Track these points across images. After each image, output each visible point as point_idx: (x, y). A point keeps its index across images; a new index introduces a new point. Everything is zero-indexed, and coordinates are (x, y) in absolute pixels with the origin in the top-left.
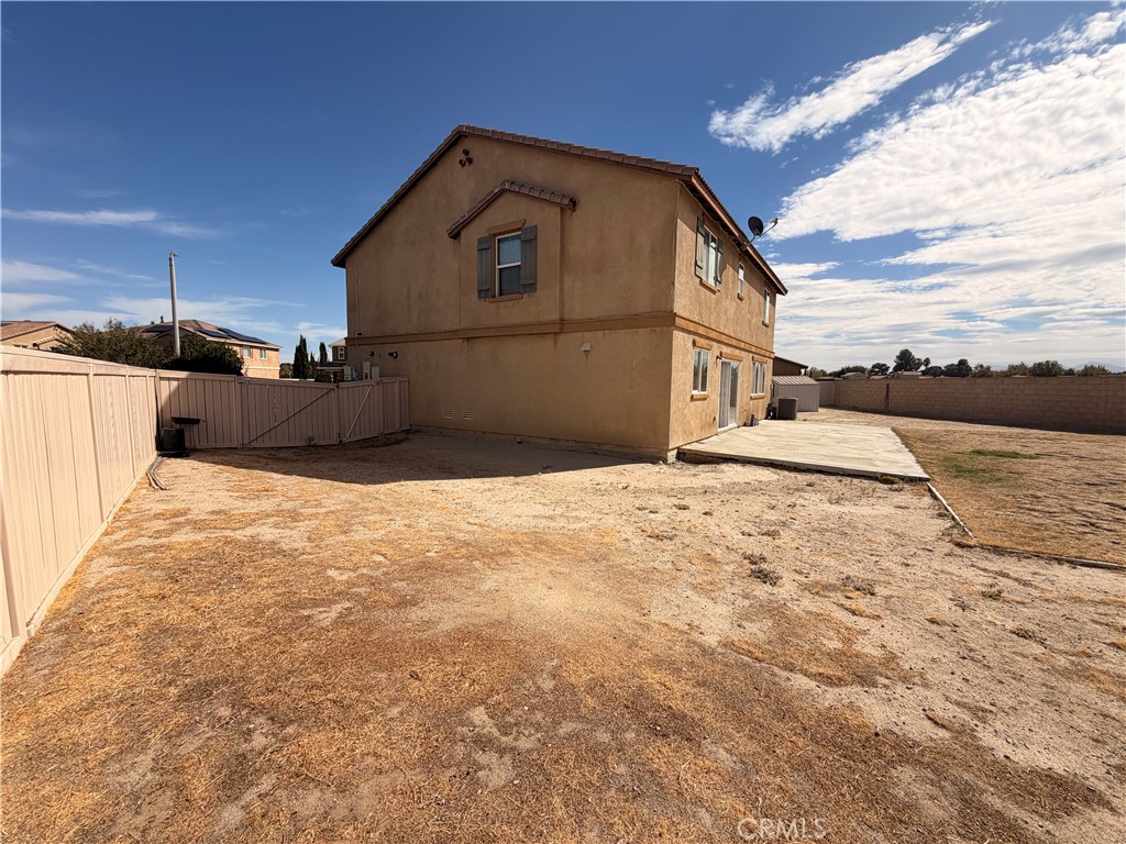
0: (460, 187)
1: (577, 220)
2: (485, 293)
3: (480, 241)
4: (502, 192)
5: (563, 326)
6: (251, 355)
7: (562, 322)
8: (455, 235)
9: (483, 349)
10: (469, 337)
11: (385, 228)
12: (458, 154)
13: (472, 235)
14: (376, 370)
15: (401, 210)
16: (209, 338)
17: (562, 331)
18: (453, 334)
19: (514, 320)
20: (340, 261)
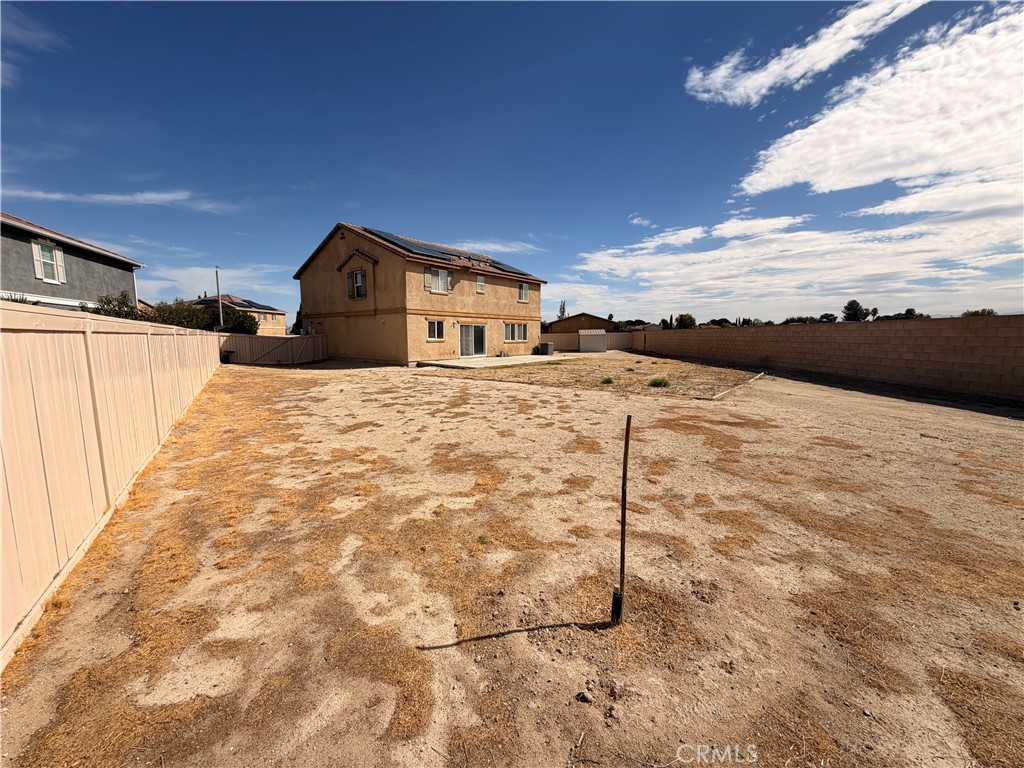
0: (342, 248)
1: (378, 268)
2: (352, 297)
3: (348, 274)
4: (354, 255)
5: (376, 312)
6: (265, 318)
7: (375, 310)
8: (339, 270)
9: (352, 321)
10: (347, 316)
11: (315, 262)
12: (340, 235)
13: (346, 270)
14: (314, 331)
15: (321, 255)
16: (237, 308)
17: (375, 314)
18: (340, 314)
19: (359, 309)
20: (297, 277)
